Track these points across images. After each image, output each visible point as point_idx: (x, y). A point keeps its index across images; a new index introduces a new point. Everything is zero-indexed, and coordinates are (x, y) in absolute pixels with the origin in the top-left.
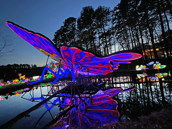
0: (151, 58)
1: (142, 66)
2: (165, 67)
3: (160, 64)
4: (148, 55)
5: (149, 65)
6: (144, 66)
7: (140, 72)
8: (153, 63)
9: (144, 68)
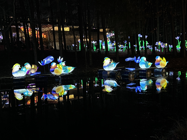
0: (54, 47)
1: (28, 66)
2: (72, 72)
3: (64, 64)
4: (50, 39)
5: (43, 64)
6: (33, 66)
7: (23, 83)
8: (52, 59)
9: (33, 72)
